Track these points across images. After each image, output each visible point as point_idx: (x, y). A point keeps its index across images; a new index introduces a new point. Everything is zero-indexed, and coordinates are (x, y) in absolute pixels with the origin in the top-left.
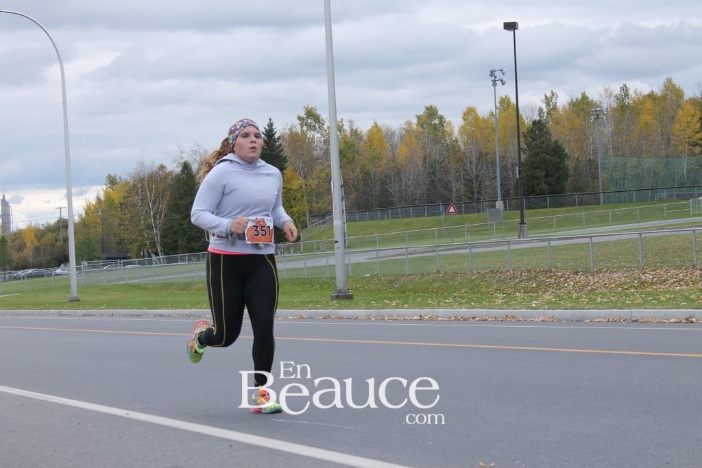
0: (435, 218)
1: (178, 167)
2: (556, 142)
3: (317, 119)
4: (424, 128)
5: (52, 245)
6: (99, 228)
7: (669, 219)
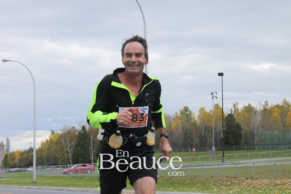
0: (186, 153)
1: (80, 128)
2: (238, 123)
4: (183, 115)
5: (26, 158)
6: (47, 152)
7: (284, 157)
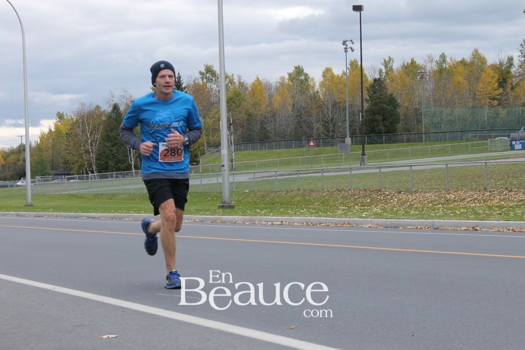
0: (300, 149)
1: (110, 107)
2: (391, 95)
3: (213, 73)
4: (293, 82)
5: (15, 163)
6: (50, 151)
7: (473, 154)
